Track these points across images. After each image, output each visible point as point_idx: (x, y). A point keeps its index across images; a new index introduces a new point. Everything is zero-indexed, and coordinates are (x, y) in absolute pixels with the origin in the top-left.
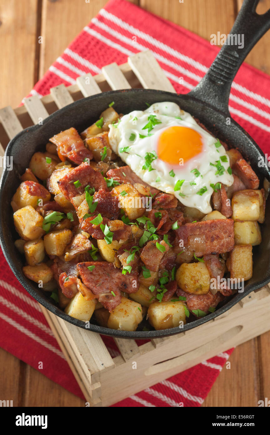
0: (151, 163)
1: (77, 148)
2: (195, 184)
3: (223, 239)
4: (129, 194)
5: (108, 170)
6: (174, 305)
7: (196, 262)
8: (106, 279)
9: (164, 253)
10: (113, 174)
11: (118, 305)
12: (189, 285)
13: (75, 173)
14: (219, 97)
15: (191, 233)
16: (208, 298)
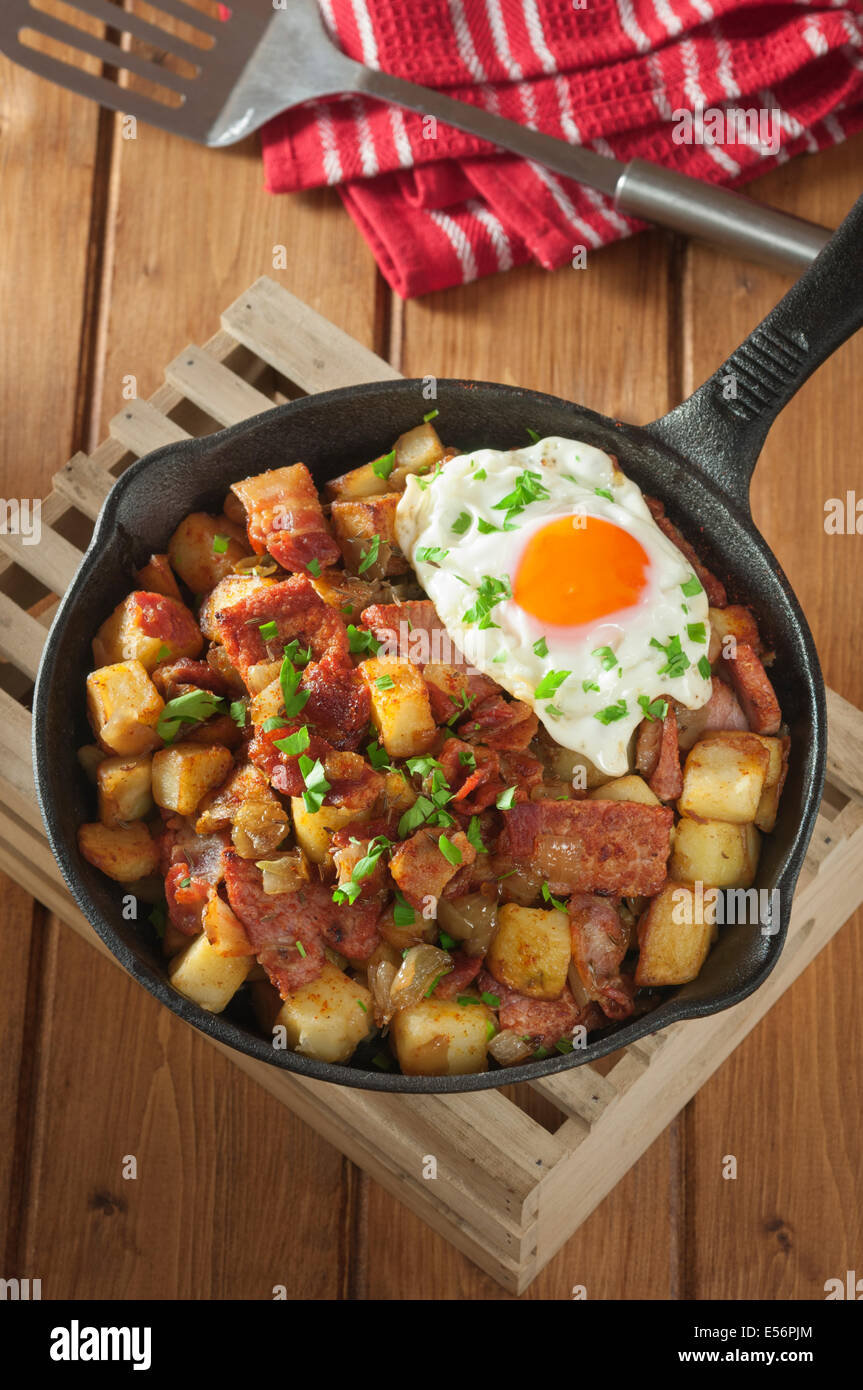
0: (492, 607)
1: (297, 525)
2: (597, 689)
3: (635, 858)
4: (399, 686)
5: (368, 605)
6: (461, 1013)
7: (544, 909)
8: (293, 906)
9: (457, 869)
10: (377, 619)
11: (311, 981)
12: (510, 964)
13: (269, 600)
14: (726, 453)
15: (547, 827)
16: (563, 1012)
